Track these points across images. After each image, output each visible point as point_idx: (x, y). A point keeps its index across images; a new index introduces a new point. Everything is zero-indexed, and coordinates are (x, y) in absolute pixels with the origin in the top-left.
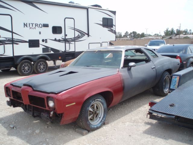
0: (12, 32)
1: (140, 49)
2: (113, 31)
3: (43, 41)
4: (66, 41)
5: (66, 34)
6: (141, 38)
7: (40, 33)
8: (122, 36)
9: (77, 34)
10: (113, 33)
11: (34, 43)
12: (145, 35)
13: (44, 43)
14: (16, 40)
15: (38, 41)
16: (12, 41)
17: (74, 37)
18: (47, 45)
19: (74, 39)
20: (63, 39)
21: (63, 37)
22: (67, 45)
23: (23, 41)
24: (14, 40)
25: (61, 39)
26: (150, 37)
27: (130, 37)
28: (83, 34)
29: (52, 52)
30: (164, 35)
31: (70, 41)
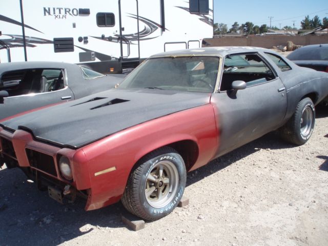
0: (22, 24)
1: (257, 52)
2: (210, 21)
3: (80, 40)
4: (122, 39)
5: (122, 27)
6: (260, 33)
7: (74, 26)
8: (228, 30)
9: (143, 26)
10: (208, 23)
11: (63, 45)
12: (268, 28)
13: (82, 44)
14: (30, 39)
15: (71, 40)
16: (24, 42)
17: (137, 32)
18: (87, 47)
19: (137, 35)
20: (116, 35)
21: (117, 31)
22: (125, 46)
23: (43, 41)
24: (26, 38)
25: (113, 36)
26: (276, 32)
27: (242, 31)
28: (154, 27)
29: (97, 60)
30: (301, 28)
31: (130, 39)
